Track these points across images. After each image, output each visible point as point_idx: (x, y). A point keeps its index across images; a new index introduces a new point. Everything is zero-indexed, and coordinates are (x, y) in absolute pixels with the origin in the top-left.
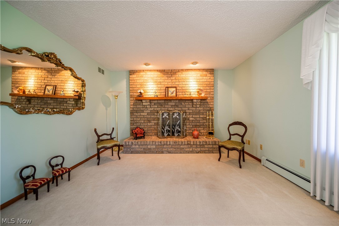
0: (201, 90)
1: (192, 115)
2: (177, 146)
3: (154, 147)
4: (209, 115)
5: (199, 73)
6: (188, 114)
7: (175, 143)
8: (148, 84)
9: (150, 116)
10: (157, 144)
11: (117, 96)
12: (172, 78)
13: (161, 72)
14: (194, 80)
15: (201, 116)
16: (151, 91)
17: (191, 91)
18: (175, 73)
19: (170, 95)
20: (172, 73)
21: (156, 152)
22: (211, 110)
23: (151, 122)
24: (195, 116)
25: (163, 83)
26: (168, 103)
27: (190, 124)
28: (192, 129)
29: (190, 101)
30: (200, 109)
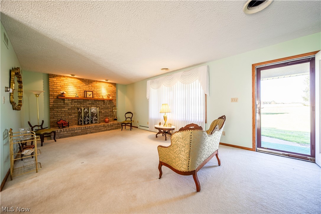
0: (110, 95)
1: (104, 109)
2: (97, 128)
3: (80, 131)
4: (114, 109)
5: (108, 85)
6: (101, 109)
7: (95, 126)
8: (69, 87)
9: (71, 111)
10: (82, 129)
11: (38, 95)
12: (89, 85)
13: (80, 80)
14: (104, 88)
15: (109, 110)
16: (72, 92)
17: (103, 95)
18: (92, 82)
19: (88, 96)
20: (89, 82)
21: (82, 134)
22: (115, 106)
23: (72, 115)
24: (105, 110)
25: (82, 88)
26: (86, 102)
27: (102, 115)
28: (104, 118)
29: (102, 101)
30: (108, 106)
